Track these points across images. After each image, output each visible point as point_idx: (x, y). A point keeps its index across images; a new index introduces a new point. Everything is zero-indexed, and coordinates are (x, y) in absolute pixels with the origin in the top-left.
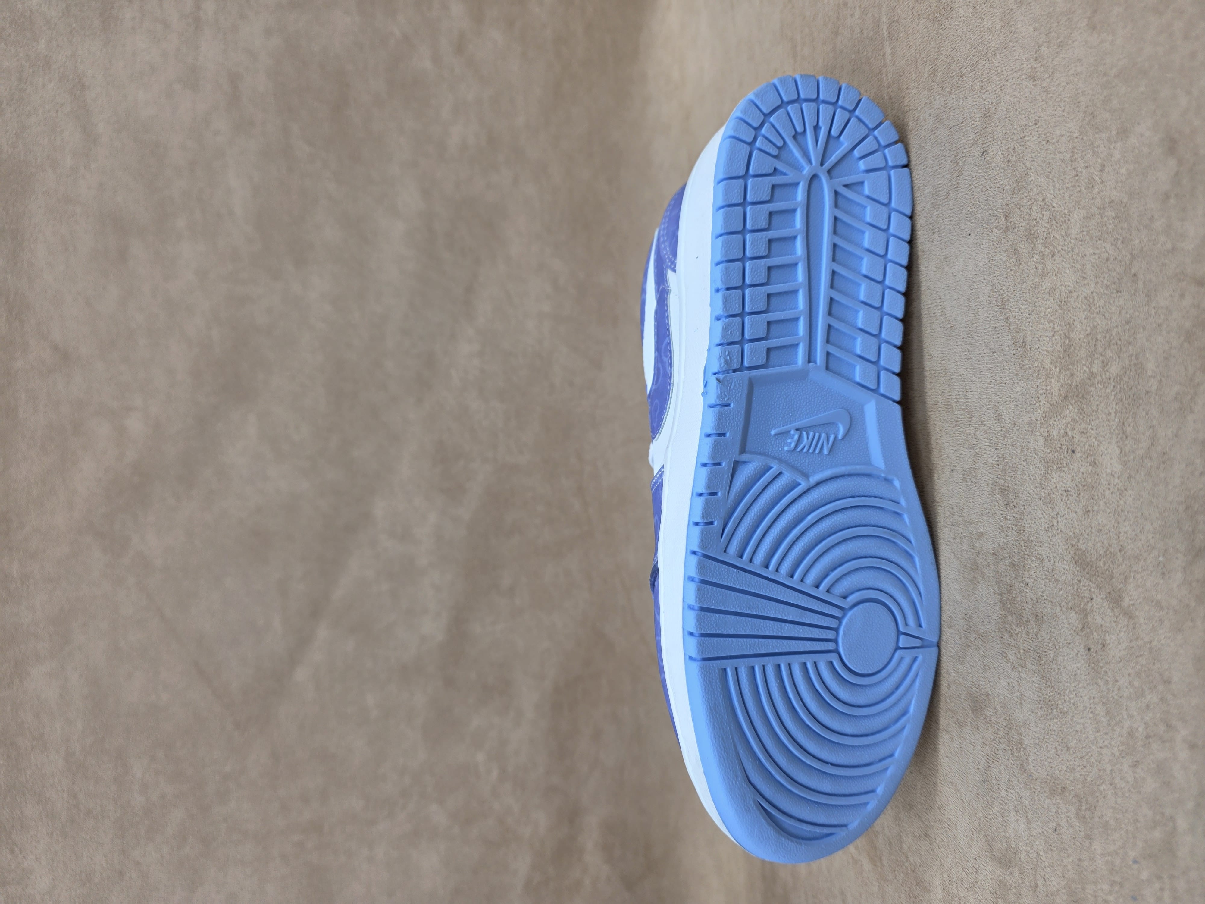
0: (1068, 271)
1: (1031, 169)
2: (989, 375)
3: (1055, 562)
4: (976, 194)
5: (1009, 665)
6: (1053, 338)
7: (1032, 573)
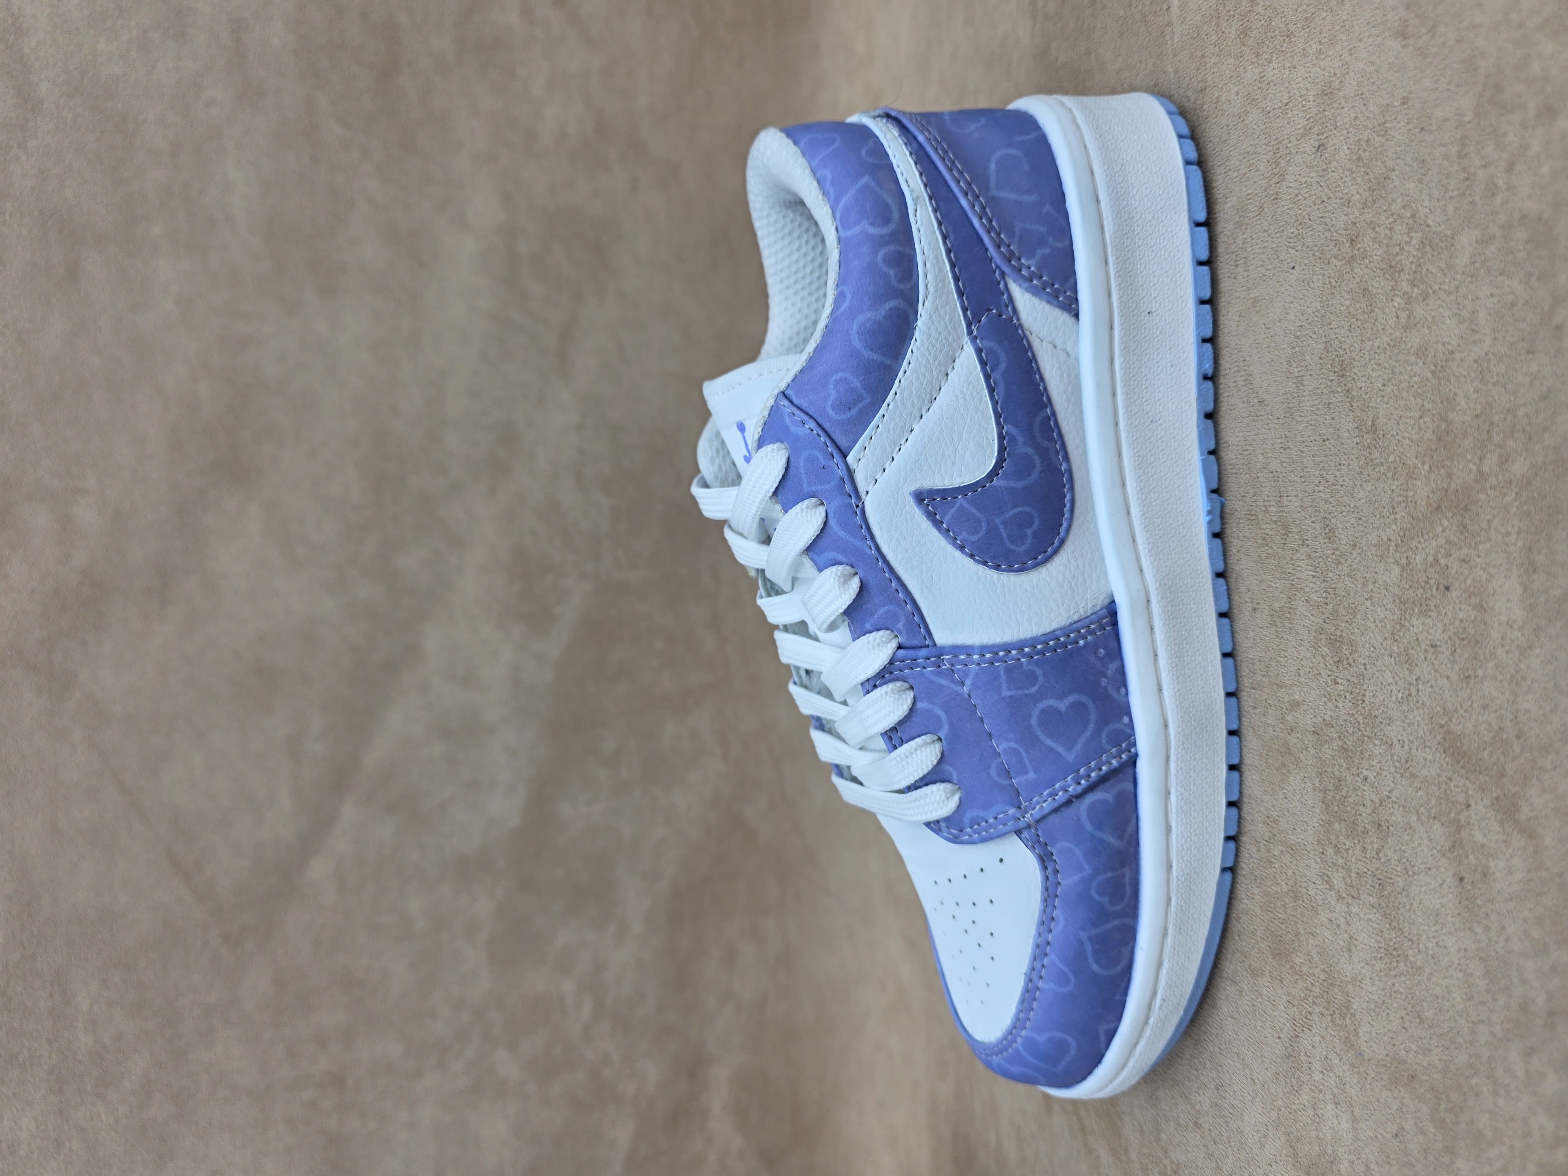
0: (1448, 321)
1: (1394, 170)
2: (1317, 474)
3: (1411, 749)
4: (1306, 209)
5: (1333, 893)
6: (1421, 421)
7: (1375, 763)
